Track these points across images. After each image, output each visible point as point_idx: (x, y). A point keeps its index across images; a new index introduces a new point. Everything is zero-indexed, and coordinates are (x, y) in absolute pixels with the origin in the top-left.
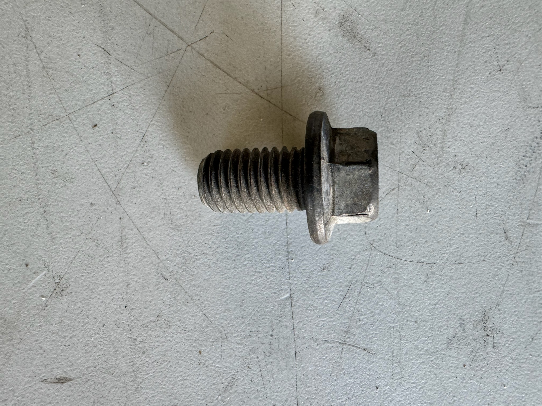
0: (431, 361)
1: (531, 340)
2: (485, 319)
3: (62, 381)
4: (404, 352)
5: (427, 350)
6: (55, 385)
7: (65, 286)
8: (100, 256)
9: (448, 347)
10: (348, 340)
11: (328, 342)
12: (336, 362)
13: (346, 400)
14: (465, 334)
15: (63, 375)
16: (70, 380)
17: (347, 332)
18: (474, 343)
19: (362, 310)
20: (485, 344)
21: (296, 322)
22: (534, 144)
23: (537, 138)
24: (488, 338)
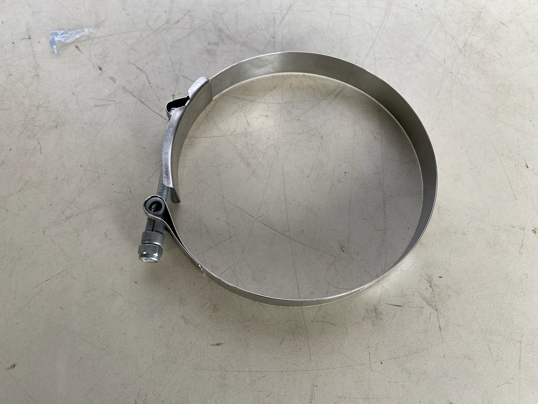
0: (358, 327)
1: (394, 315)
2: (376, 309)
3: (218, 345)
4: (347, 324)
5: (355, 323)
6: (215, 346)
7: (218, 307)
8: (230, 295)
9: (363, 321)
10: (325, 320)
11: (317, 322)
12: (321, 330)
13: (327, 345)
14: (369, 315)
15: (219, 343)
16: (222, 344)
17: (324, 317)
18: (373, 319)
19: (329, 309)
20: (377, 318)
21: (304, 315)
22: (382, 244)
23: (382, 241)
24: (378, 316)
